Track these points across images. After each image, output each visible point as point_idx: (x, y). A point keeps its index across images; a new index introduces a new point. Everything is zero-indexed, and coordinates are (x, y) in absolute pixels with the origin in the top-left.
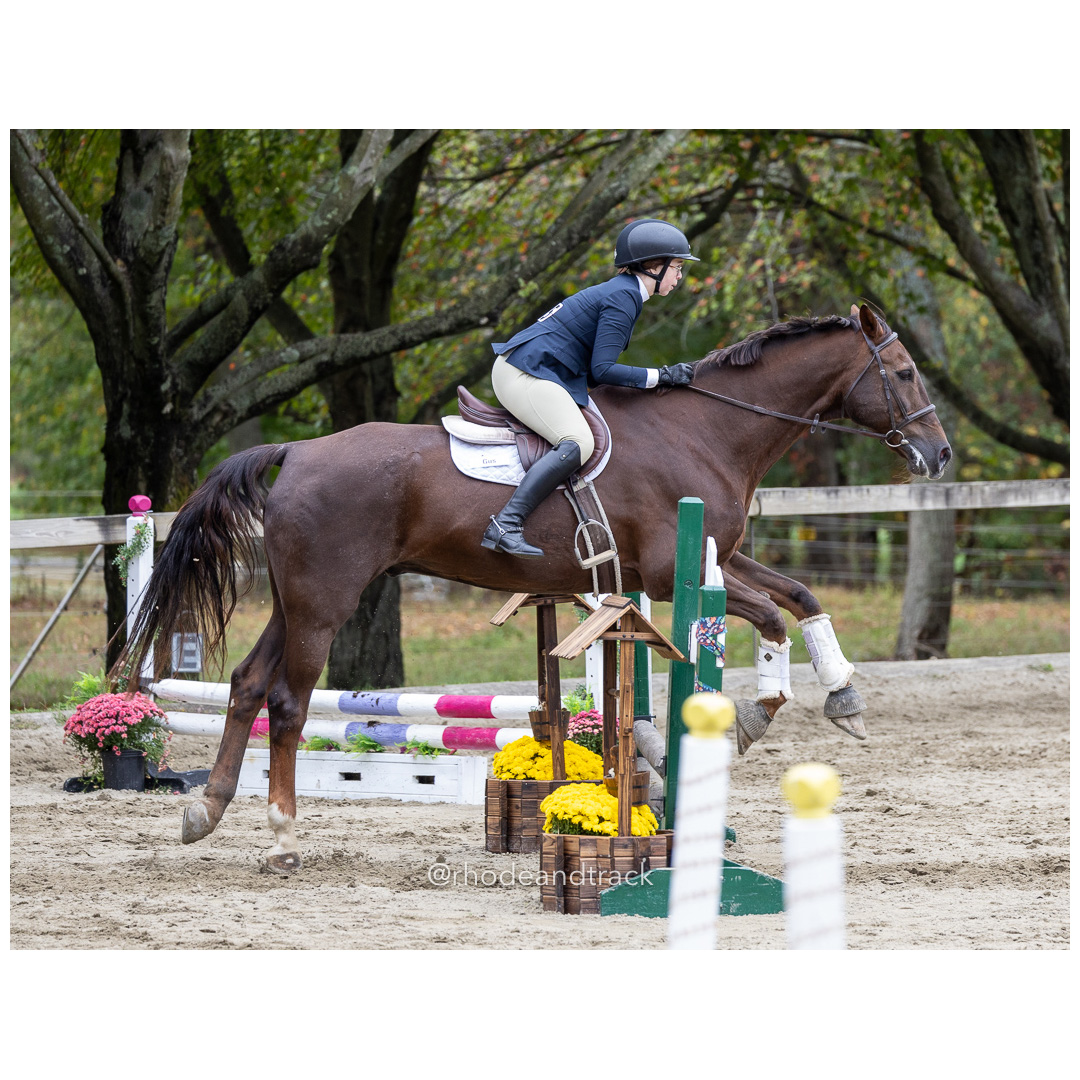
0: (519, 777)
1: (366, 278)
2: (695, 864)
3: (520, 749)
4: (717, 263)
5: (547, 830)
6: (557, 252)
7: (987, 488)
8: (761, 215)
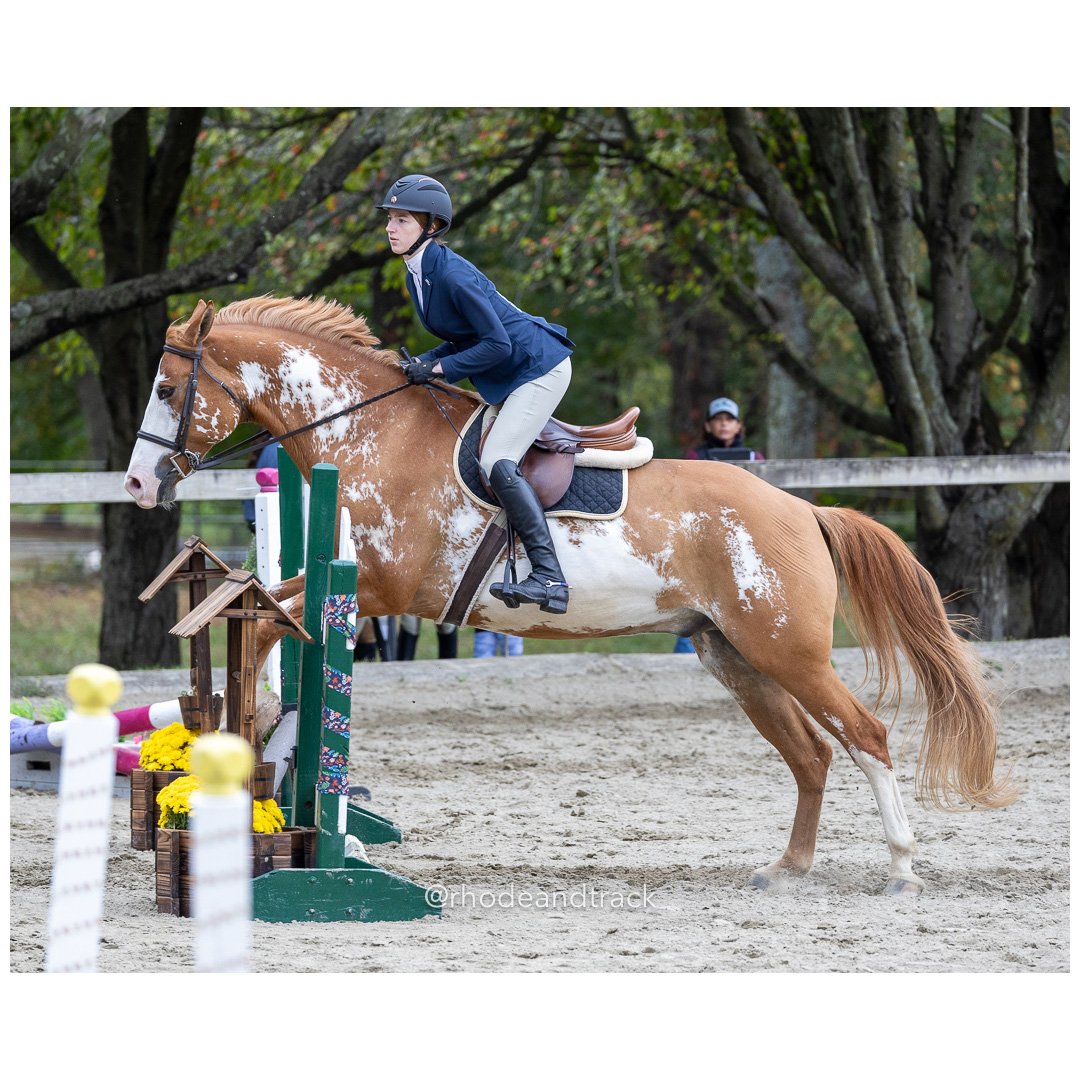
0: (166, 768)
1: (138, 231)
2: (77, 854)
3: (168, 737)
4: (554, 223)
5: (162, 825)
6: (307, 203)
7: (763, 467)
8: (603, 171)
